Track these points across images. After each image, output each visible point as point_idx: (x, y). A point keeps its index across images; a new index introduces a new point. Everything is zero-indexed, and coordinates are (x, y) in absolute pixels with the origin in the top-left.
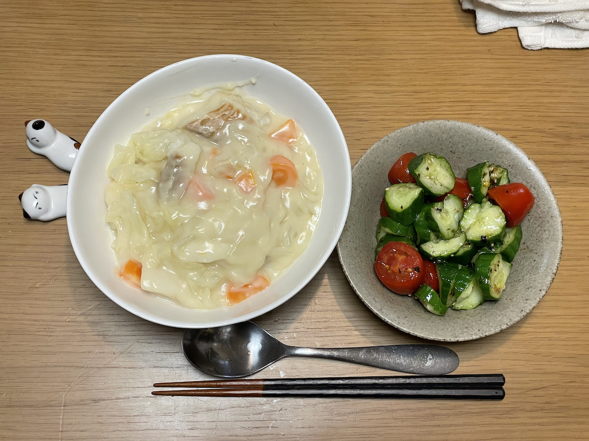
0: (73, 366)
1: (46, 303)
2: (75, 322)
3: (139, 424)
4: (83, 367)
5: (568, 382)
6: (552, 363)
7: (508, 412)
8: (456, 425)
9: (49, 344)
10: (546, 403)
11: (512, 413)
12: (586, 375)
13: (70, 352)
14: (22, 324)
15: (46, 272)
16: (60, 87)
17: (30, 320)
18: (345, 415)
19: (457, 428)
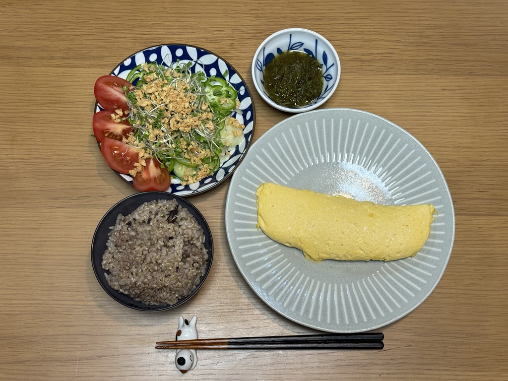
0: (85, 334)
1: (68, 293)
2: (86, 305)
3: (127, 372)
4: (91, 335)
5: (407, 346)
6: (396, 333)
7: (365, 365)
8: (332, 373)
9: (70, 320)
10: (391, 359)
11: (368, 366)
12: (418, 342)
13: (83, 325)
14: (53, 307)
15: (69, 273)
16: (77, 151)
17: (58, 304)
18: (259, 366)
19: (332, 375)
